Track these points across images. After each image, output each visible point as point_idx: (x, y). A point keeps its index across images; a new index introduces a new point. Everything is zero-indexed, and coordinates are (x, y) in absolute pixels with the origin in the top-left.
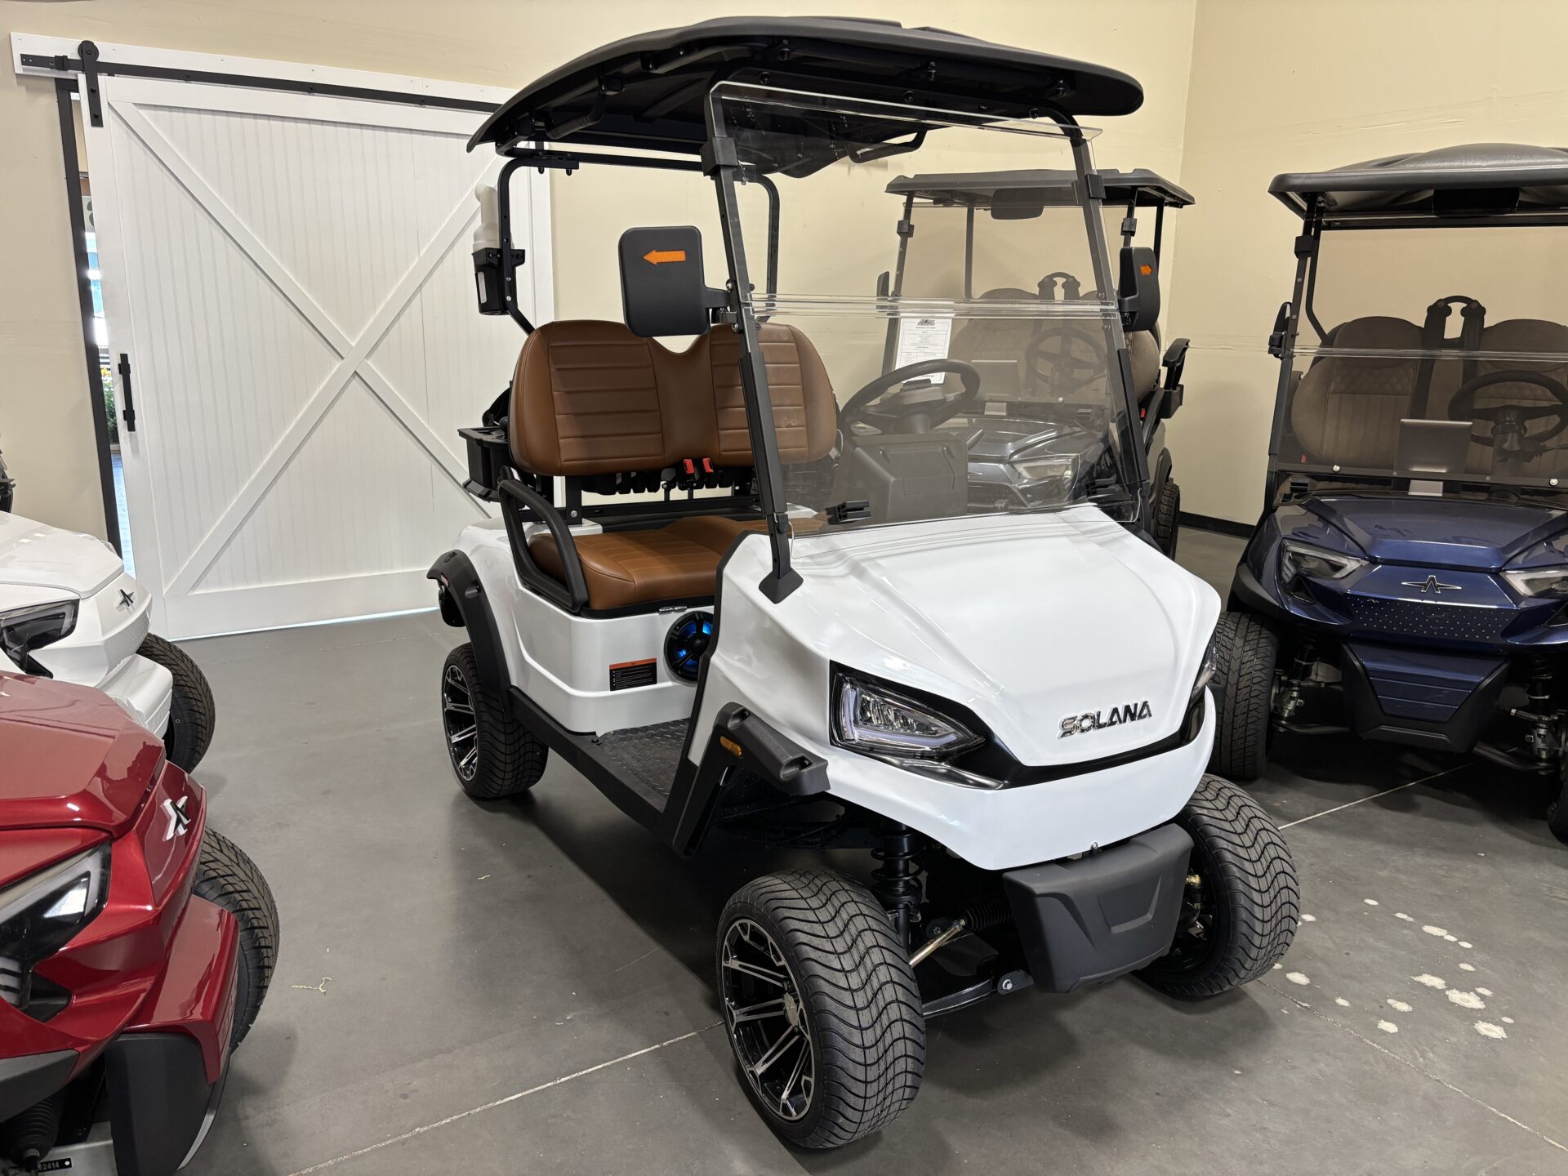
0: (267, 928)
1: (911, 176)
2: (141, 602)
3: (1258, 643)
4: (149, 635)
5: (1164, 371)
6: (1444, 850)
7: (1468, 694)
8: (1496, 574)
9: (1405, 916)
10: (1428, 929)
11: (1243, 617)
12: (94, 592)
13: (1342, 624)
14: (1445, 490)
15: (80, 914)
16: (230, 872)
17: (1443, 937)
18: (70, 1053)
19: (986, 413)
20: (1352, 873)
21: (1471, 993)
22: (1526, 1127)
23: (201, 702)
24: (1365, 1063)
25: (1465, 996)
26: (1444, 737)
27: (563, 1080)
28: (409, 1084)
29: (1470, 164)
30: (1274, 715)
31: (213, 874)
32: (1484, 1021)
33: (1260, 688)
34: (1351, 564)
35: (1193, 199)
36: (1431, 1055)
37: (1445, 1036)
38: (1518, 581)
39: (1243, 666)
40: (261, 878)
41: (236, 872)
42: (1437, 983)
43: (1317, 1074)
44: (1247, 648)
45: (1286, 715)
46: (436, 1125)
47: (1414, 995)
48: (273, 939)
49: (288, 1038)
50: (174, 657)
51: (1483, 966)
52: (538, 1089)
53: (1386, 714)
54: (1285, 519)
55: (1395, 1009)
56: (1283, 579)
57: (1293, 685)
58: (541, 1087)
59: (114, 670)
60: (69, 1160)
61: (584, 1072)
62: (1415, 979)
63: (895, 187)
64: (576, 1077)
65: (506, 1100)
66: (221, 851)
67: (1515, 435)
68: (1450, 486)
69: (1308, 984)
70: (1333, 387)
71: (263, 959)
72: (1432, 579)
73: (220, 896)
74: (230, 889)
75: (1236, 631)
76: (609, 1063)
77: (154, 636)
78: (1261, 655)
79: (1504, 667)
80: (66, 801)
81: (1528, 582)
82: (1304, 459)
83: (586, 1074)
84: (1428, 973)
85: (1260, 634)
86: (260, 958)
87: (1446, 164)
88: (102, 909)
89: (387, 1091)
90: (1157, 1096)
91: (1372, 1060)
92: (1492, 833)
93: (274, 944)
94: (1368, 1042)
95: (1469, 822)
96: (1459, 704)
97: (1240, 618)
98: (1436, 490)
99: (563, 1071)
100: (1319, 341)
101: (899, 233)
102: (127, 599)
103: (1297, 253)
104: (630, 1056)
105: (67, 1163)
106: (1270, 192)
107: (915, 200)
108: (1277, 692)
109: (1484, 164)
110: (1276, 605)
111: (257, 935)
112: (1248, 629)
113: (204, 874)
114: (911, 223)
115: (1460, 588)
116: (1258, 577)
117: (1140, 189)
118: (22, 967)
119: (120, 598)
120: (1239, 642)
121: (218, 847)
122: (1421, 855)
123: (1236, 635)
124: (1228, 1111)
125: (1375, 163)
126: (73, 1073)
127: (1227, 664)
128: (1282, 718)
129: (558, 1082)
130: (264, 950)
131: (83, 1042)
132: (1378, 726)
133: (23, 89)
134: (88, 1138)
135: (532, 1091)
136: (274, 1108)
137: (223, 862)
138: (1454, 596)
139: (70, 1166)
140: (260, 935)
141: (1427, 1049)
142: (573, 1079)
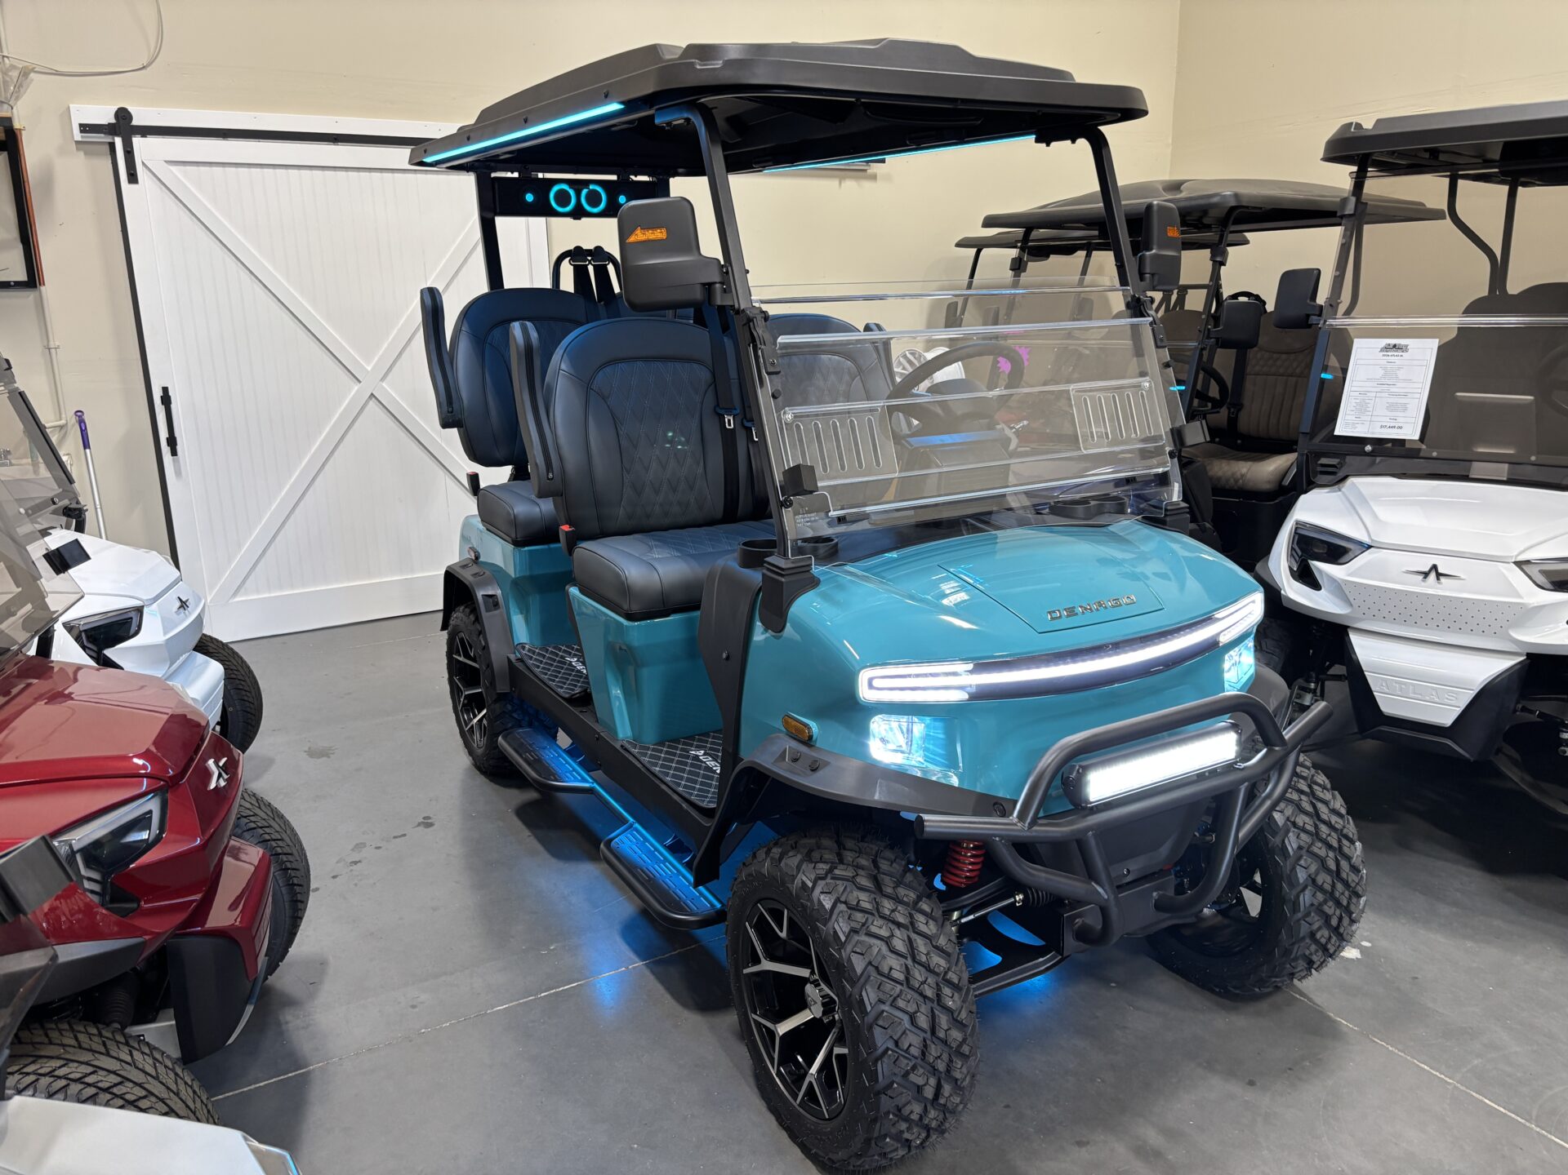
0: (299, 870)
2: (197, 606)
4: (203, 634)
12: (155, 599)
15: (145, 840)
16: (267, 825)
18: (140, 940)
23: (250, 691)
28: (418, 997)
41: (272, 824)
46: (436, 1027)
48: (305, 880)
49: (321, 964)
52: (521, 1001)
59: (174, 666)
61: (561, 989)
64: (555, 993)
65: (495, 1009)
71: (297, 895)
73: (259, 842)
74: (267, 837)
76: (581, 982)
77: (210, 636)
80: (134, 757)
86: (293, 894)
88: (162, 837)
89: (400, 1003)
93: (305, 883)
99: (544, 988)
102: (183, 605)
111: (290, 875)
113: (246, 825)
118: (103, 877)
119: (178, 604)
121: (257, 805)
124: (1098, 1014)
126: (145, 954)
129: (541, 995)
130: (297, 888)
131: (146, 933)
133: (81, 154)
136: (309, 1015)
137: (261, 816)
140: (293, 875)
142: (551, 994)
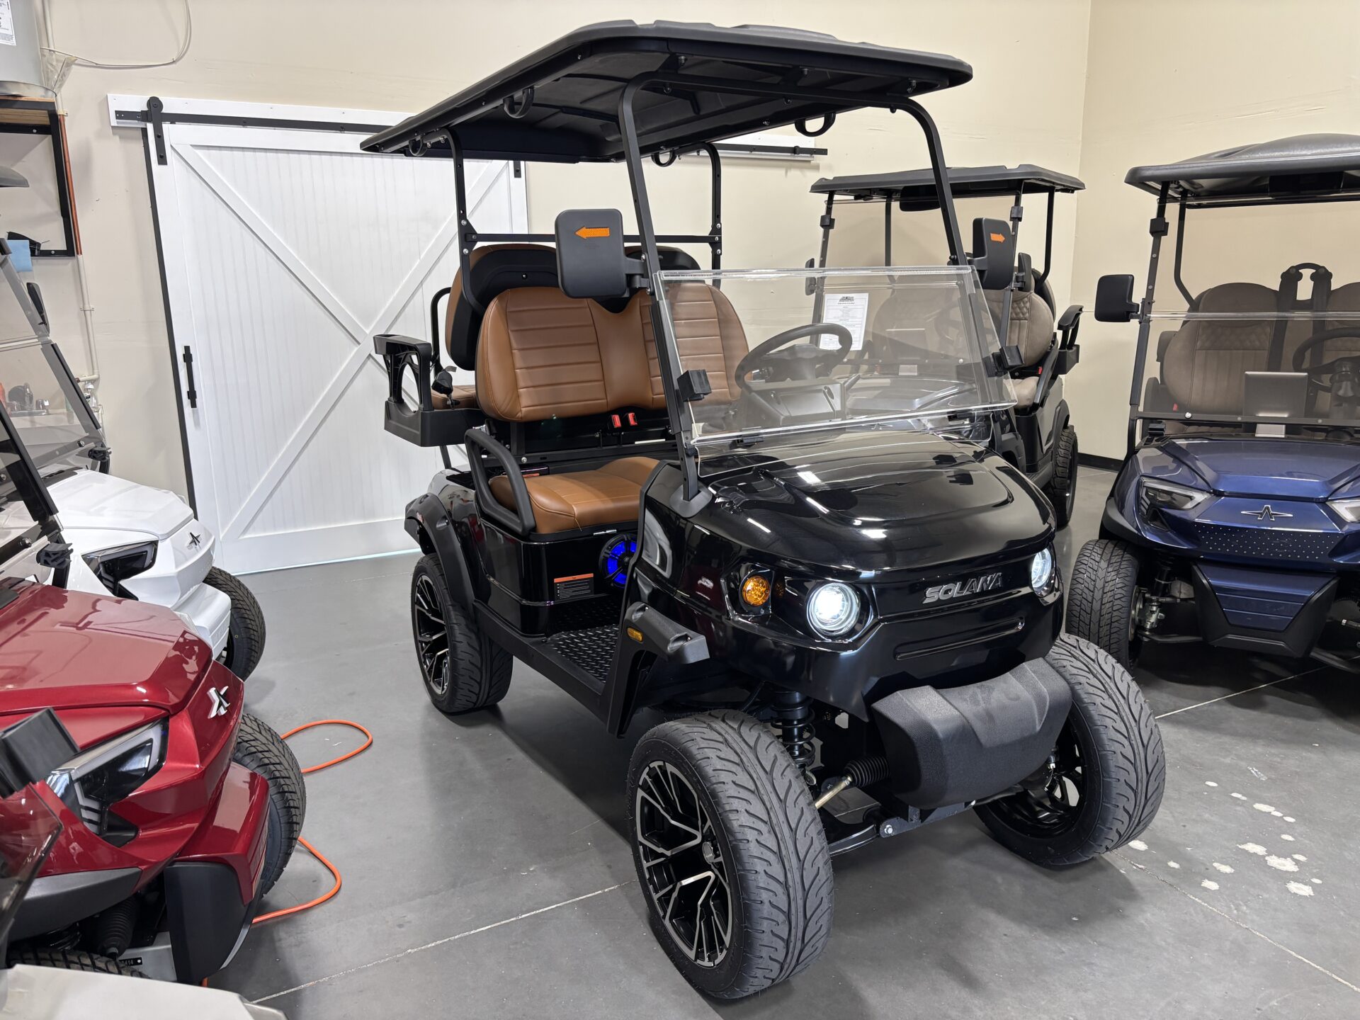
0: (295, 793)
1: (830, 177)
2: (207, 541)
3: (1120, 565)
4: (213, 567)
5: (1060, 334)
6: (1283, 741)
7: (1300, 607)
8: (1323, 503)
9: (1239, 796)
10: (1258, 806)
11: (1109, 544)
12: (170, 534)
13: (1190, 547)
14: (1287, 432)
15: (144, 768)
16: (267, 749)
17: (1270, 813)
18: (136, 870)
19: (900, 374)
20: (1199, 760)
21: (1288, 859)
22: (1318, 967)
23: (254, 621)
24: (1186, 913)
25: (1282, 861)
26: (1282, 644)
27: (524, 916)
28: (405, 917)
29: (1298, 153)
30: (1140, 627)
31: (253, 750)
32: (1296, 881)
33: (1120, 603)
34: (1199, 497)
35: (1083, 185)
36: (1245, 908)
37: (1260, 893)
38: (1344, 509)
39: (1106, 585)
40: (291, 754)
41: (271, 749)
42: (1260, 850)
43: (1143, 922)
44: (1110, 569)
45: (1148, 627)
46: (423, 948)
47: (1238, 860)
48: (301, 802)
49: (314, 881)
50: (234, 586)
51: (1302, 837)
52: (503, 922)
53: (1230, 624)
54: (1146, 459)
55: (1219, 871)
56: (1142, 511)
57: (1152, 601)
58: (508, 921)
59: (184, 597)
60: (140, 959)
61: (541, 911)
62: (1240, 847)
63: (818, 188)
64: (535, 914)
66: (260, 733)
67: (1349, 383)
68: (1291, 429)
69: (1146, 850)
70: (1199, 343)
71: (292, 817)
72: (1268, 508)
73: (258, 766)
74: (266, 761)
75: (1102, 555)
77: (218, 569)
78: (1123, 575)
79: (1333, 583)
80: (136, 685)
81: (1352, 510)
82: (1175, 407)
83: (542, 912)
84: (1252, 842)
85: (1122, 557)
86: (290, 815)
87: (1276, 154)
88: (162, 766)
89: (388, 922)
90: (1005, 937)
91: (1193, 912)
92: (1330, 727)
93: (301, 805)
94: (1191, 897)
95: (1309, 718)
96: (1294, 615)
97: (1107, 544)
98: (1279, 432)
99: (524, 909)
100: (1187, 306)
101: (822, 226)
102: (195, 540)
103: (1152, 232)
104: (578, 899)
105: (139, 961)
106: (1126, 182)
107: (836, 197)
108: (1141, 607)
109: (1309, 152)
110: (1135, 533)
111: (287, 798)
112: (1112, 553)
113: (246, 749)
114: (832, 217)
115: (1292, 516)
116: (1121, 509)
117: (1026, 181)
118: (101, 807)
119: (190, 539)
120: (1103, 564)
121: (258, 730)
122: (1263, 745)
123: (1101, 558)
124: (1064, 950)
125: (1216, 155)
126: (139, 885)
127: (1093, 583)
128: (1145, 629)
129: (521, 917)
130: (293, 810)
131: (143, 862)
132: (1224, 635)
133: (117, 138)
134: (155, 942)
135: (499, 924)
136: (301, 933)
138: (1286, 522)
139: (141, 963)
140: (290, 798)
141: (1241, 903)
142: (531, 916)
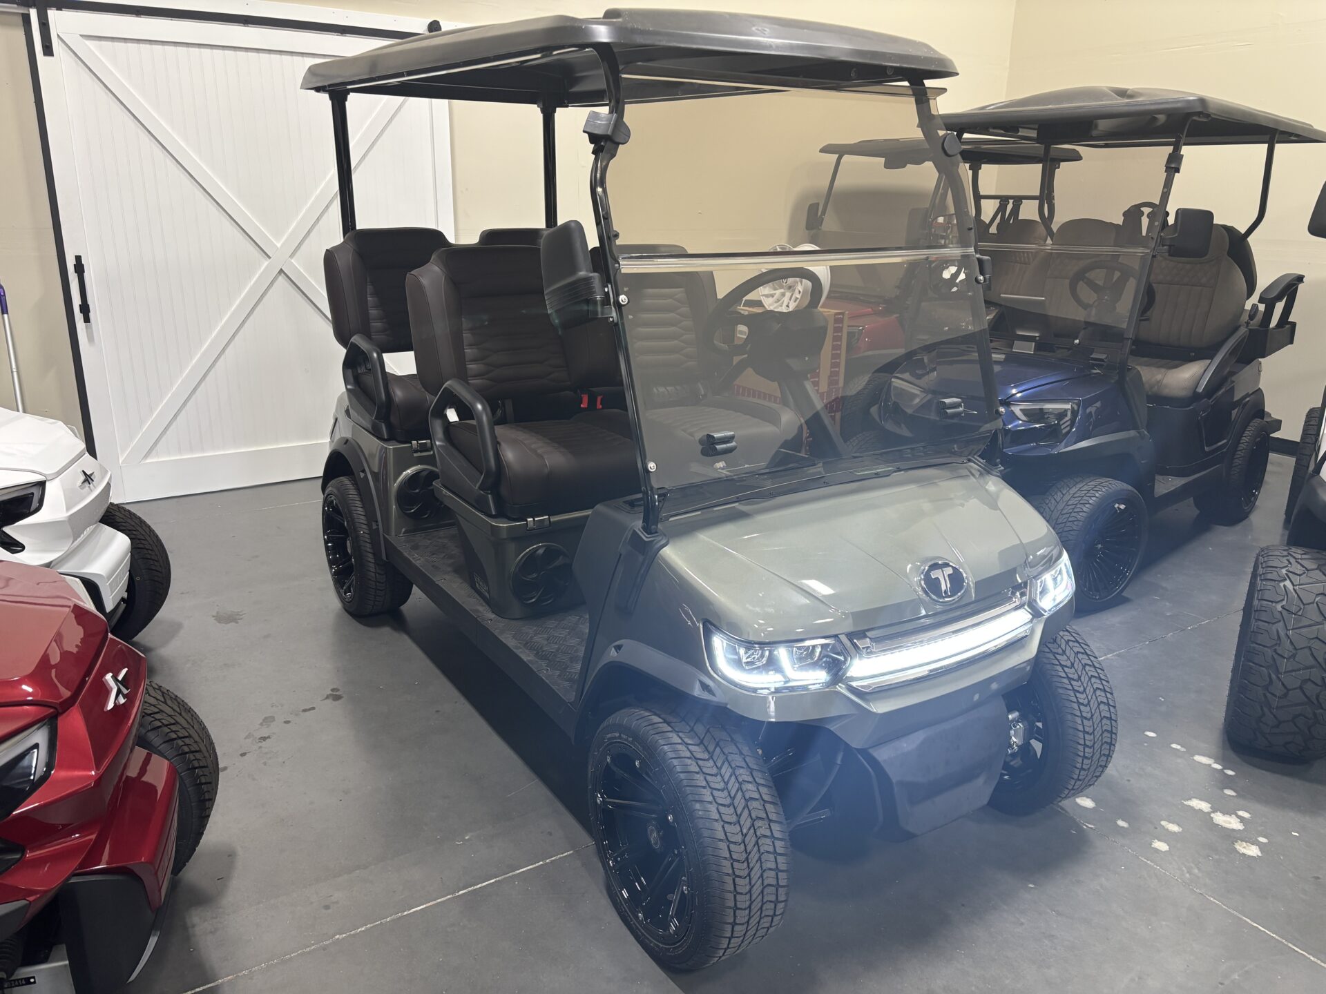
0: (207, 767)
9: (1178, 747)
10: (1198, 758)
12: (59, 473)
17: (1210, 765)
18: (23, 903)
21: (1233, 816)
23: (158, 561)
24: (1140, 878)
25: (1227, 818)
28: (331, 896)
32: (1243, 840)
36: (1196, 871)
37: (1209, 854)
42: (1204, 806)
43: (1098, 888)
46: (352, 933)
47: (1184, 817)
50: (133, 524)
51: (1244, 791)
52: (439, 900)
55: (1167, 829)
58: (442, 899)
59: (78, 540)
60: (34, 977)
61: (480, 886)
62: (1185, 803)
64: (473, 891)
65: (412, 911)
69: (1094, 808)
71: (204, 793)
73: (164, 742)
74: (173, 736)
76: (500, 878)
80: (21, 682)
83: (482, 887)
84: (1196, 798)
86: (202, 792)
88: (50, 776)
89: (312, 903)
91: (1146, 876)
93: (214, 779)
94: (1144, 859)
99: (460, 885)
102: (88, 478)
104: (518, 872)
105: (32, 980)
111: (198, 774)
119: (82, 478)
124: (1022, 920)
126: (27, 917)
129: (457, 894)
130: (205, 786)
131: (32, 892)
134: (49, 960)
135: (434, 902)
136: (216, 918)
137: (167, 712)
139: (34, 982)
140: (201, 773)
142: (469, 892)
